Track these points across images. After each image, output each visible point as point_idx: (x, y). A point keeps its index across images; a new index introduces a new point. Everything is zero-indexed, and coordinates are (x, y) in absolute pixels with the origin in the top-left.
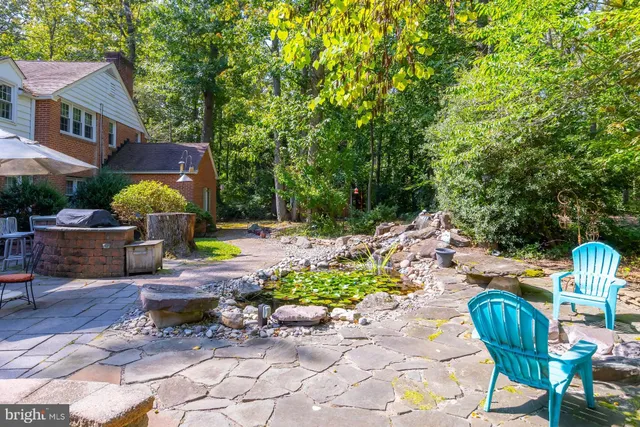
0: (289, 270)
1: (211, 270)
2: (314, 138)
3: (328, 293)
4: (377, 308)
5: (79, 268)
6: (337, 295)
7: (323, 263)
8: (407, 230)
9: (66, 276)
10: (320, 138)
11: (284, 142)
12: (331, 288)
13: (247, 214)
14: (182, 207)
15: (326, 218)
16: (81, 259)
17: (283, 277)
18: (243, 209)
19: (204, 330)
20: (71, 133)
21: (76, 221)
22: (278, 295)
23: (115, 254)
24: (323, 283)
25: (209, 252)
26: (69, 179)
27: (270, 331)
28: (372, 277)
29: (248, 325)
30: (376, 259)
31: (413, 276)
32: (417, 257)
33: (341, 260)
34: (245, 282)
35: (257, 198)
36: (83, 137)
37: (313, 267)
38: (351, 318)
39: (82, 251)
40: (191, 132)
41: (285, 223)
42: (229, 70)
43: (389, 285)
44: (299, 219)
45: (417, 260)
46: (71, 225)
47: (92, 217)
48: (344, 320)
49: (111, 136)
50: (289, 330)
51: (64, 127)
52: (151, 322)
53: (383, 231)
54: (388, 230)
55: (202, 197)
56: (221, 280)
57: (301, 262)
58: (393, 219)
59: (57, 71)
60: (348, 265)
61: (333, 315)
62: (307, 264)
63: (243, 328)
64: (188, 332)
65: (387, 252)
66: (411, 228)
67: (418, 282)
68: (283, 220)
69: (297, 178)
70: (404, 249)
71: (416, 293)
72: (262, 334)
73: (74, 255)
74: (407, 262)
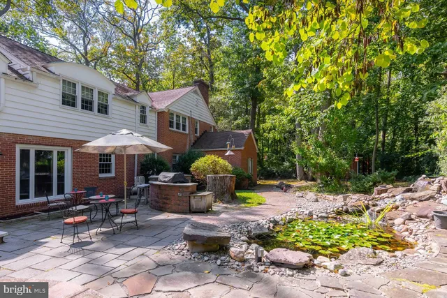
0: (294, 217)
1: (240, 214)
2: (322, 120)
3: (320, 240)
4: (359, 261)
5: (167, 206)
6: (328, 243)
7: (324, 215)
8: (405, 192)
9: (162, 211)
10: (326, 120)
11: (300, 125)
12: (324, 236)
13: (279, 175)
14: (229, 171)
15: (332, 180)
16: (168, 201)
17: (289, 223)
18: (277, 171)
19: (216, 259)
20: (175, 129)
21: (166, 179)
22: (281, 238)
23: (185, 199)
24: (319, 231)
25: (244, 200)
26: (174, 155)
27: (262, 268)
28: (363, 230)
29: (249, 259)
30: (371, 214)
31: (407, 233)
32: (413, 217)
33: (339, 213)
34: (259, 225)
35: (287, 164)
36: (181, 131)
37: (315, 217)
38: (332, 268)
39: (169, 197)
40: (243, 123)
41: (302, 182)
42: (265, 80)
43: (380, 239)
44: (313, 180)
45: (412, 219)
46: (164, 182)
47: (174, 177)
48: (325, 268)
49: (196, 129)
50: (277, 269)
51: (171, 126)
52: (187, 247)
53: (380, 192)
54: (386, 191)
55: (247, 164)
56: (243, 221)
57: (305, 213)
58: (392, 182)
59: (169, 95)
60: (345, 217)
61: (316, 262)
62: (311, 214)
63: (244, 261)
64: (206, 258)
65: (382, 210)
66: (410, 190)
67: (411, 240)
68: (301, 180)
69: (309, 151)
70: (400, 208)
71: (404, 252)
72: (255, 269)
73: (165, 199)
74: (402, 220)
